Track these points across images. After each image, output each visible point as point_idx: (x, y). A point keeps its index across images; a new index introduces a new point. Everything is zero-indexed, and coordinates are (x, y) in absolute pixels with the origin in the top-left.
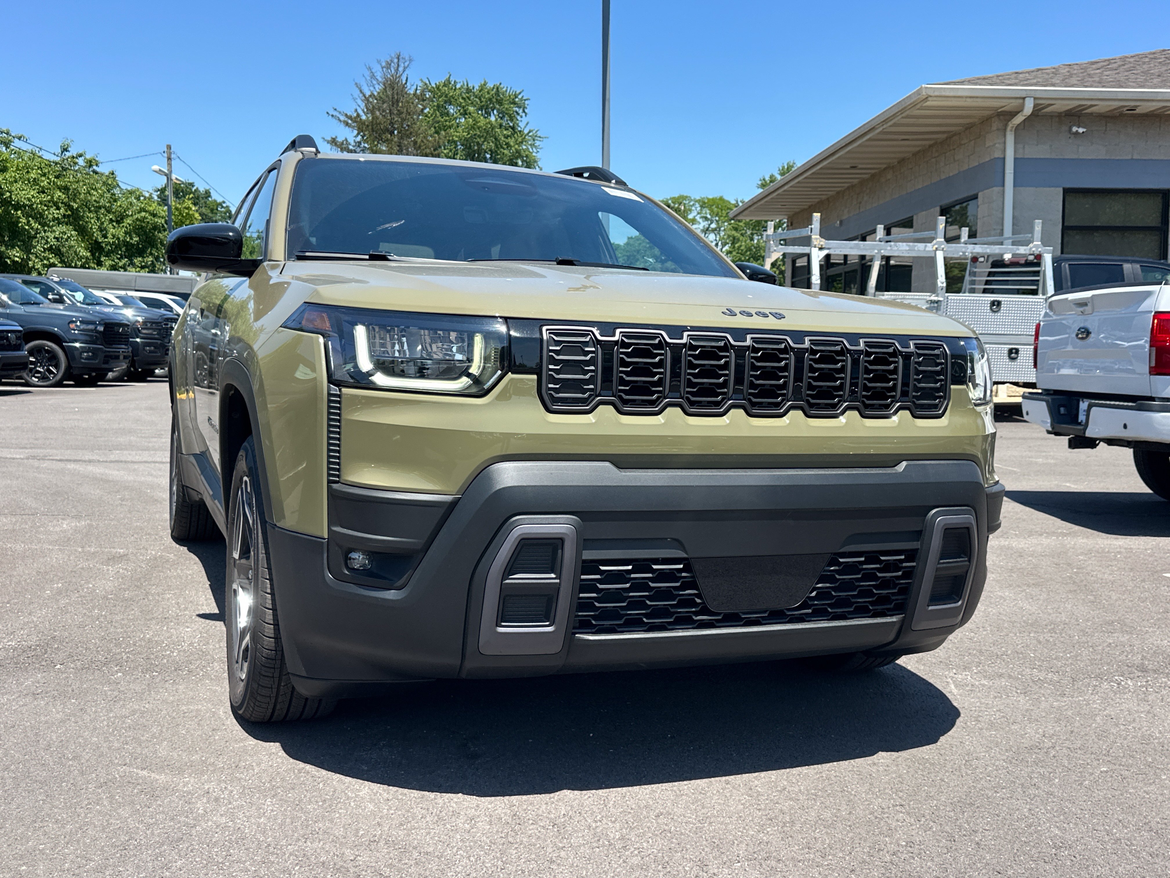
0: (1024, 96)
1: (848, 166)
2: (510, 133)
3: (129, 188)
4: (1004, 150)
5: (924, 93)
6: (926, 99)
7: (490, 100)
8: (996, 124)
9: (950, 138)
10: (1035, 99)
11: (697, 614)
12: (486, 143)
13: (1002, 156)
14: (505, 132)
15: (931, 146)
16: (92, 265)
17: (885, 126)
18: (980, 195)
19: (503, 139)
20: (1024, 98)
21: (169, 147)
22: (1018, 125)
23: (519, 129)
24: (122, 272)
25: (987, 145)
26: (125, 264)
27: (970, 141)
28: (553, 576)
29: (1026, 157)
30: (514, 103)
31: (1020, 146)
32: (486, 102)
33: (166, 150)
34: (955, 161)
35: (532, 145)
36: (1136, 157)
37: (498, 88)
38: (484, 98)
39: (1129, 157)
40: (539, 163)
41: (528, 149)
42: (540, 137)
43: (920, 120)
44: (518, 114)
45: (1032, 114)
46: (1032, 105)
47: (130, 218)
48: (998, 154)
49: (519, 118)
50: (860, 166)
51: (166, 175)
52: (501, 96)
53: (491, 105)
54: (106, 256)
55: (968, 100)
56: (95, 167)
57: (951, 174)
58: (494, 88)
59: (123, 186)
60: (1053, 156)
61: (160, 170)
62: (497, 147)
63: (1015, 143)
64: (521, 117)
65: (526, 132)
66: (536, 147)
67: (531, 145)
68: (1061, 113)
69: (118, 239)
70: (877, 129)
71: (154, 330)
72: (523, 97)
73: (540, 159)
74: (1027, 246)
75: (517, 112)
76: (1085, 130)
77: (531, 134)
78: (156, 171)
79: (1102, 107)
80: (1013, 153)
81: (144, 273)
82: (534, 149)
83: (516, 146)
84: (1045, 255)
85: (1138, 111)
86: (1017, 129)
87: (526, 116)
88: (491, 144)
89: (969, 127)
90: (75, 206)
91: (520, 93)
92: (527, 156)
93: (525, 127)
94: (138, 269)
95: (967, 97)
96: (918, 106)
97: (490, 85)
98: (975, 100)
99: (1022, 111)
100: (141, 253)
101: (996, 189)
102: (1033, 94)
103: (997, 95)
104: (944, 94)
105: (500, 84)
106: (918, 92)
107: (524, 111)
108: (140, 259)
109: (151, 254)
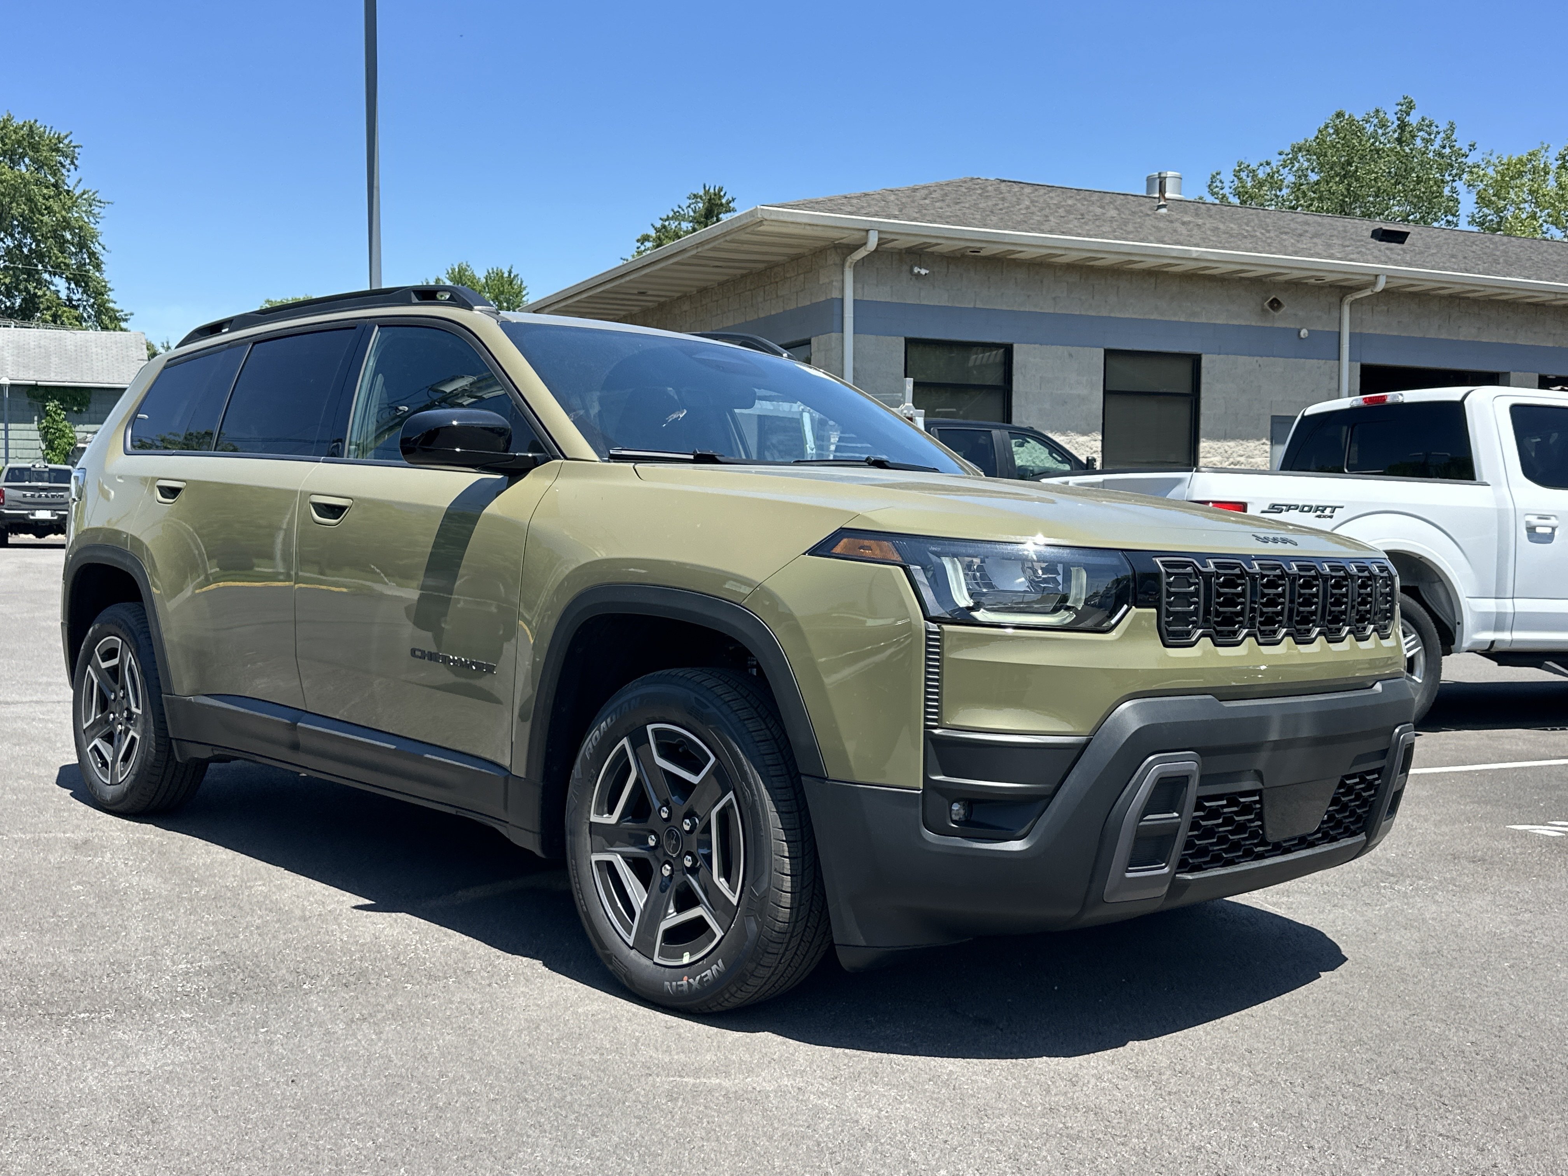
0: (868, 228)
1: (636, 292)
2: (52, 193)
4: (842, 289)
5: (759, 216)
6: (761, 223)
7: (19, 143)
8: (833, 258)
9: (771, 268)
10: (880, 232)
11: (1257, 845)
12: (14, 205)
13: (840, 297)
14: (45, 191)
15: (743, 276)
17: (699, 250)
18: (814, 341)
19: (41, 200)
20: (867, 231)
22: (858, 261)
23: (66, 188)
25: (821, 282)
27: (798, 275)
28: (1176, 814)
29: (865, 299)
30: (58, 150)
31: (859, 286)
32: (13, 145)
34: (777, 296)
35: (89, 213)
36: (979, 305)
37: (31, 127)
38: (10, 139)
39: (971, 306)
40: (99, 238)
41: (81, 217)
42: (100, 202)
43: (745, 246)
44: (63, 166)
45: (876, 251)
46: (876, 239)
48: (836, 294)
49: (64, 171)
50: (650, 292)
52: (37, 138)
53: (21, 150)
55: (808, 227)
57: (773, 313)
58: (24, 126)
60: (895, 300)
62: (33, 212)
63: (854, 282)
64: (69, 171)
65: (77, 192)
66: (94, 215)
67: (86, 212)
68: (901, 250)
70: (689, 251)
72: (71, 142)
73: (102, 233)
74: (898, 407)
75: (61, 163)
76: (927, 272)
77: (85, 196)
79: (946, 247)
80: (852, 294)
82: (91, 218)
83: (64, 213)
84: (917, 418)
85: (982, 253)
86: (856, 266)
87: (76, 169)
88: (23, 206)
89: (796, 259)
91: (66, 137)
92: (80, 228)
93: (76, 185)
95: (805, 224)
96: (748, 230)
97: (18, 121)
98: (815, 228)
99: (865, 244)
101: (834, 335)
102: (876, 227)
103: (838, 225)
104: (781, 218)
105: (36, 121)
106: (752, 214)
107: (72, 163)
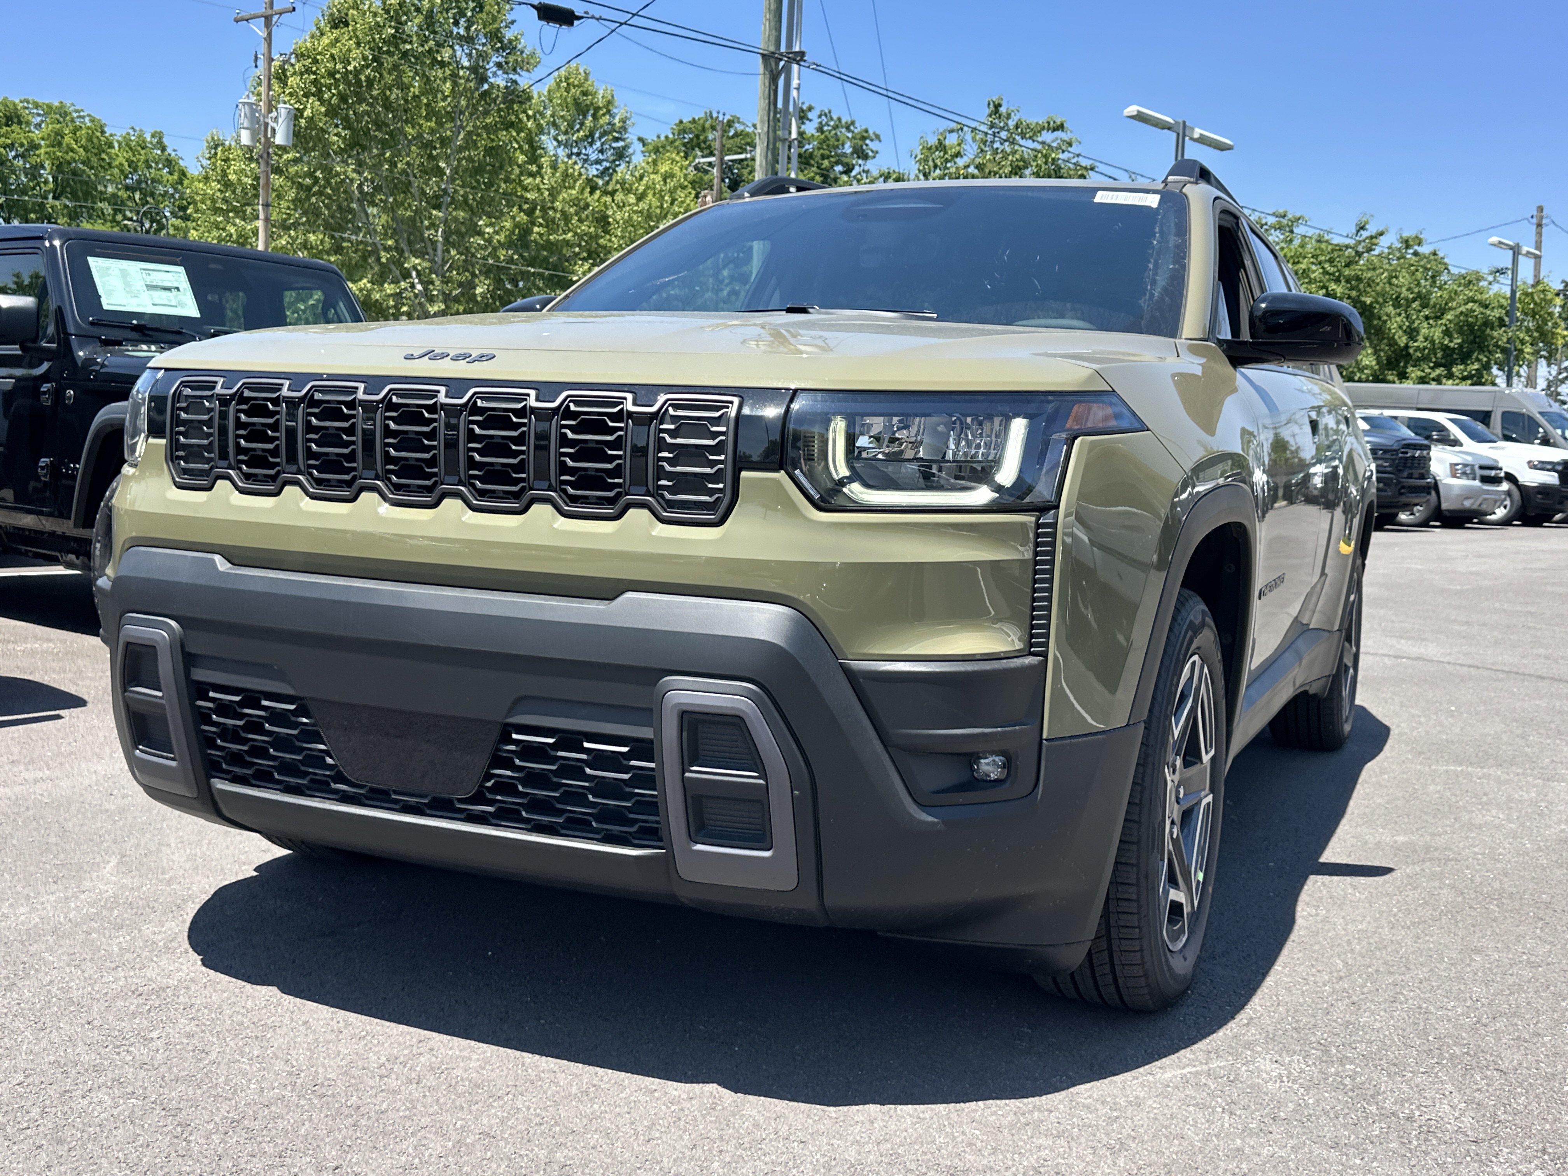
3: (1463, 272)
11: (333, 780)
16: (1390, 378)
21: (1540, 209)
24: (1434, 386)
26: (1439, 376)
33: (1535, 213)
47: (1452, 312)
51: (1511, 248)
54: (1414, 366)
56: (1416, 247)
59: (1454, 271)
61: (1500, 243)
69: (1433, 342)
71: (1386, 460)
78: (1494, 245)
81: (1465, 387)
90: (1368, 301)
94: (1457, 381)
100: (1465, 358)
108: (1462, 367)
109: (1478, 360)
